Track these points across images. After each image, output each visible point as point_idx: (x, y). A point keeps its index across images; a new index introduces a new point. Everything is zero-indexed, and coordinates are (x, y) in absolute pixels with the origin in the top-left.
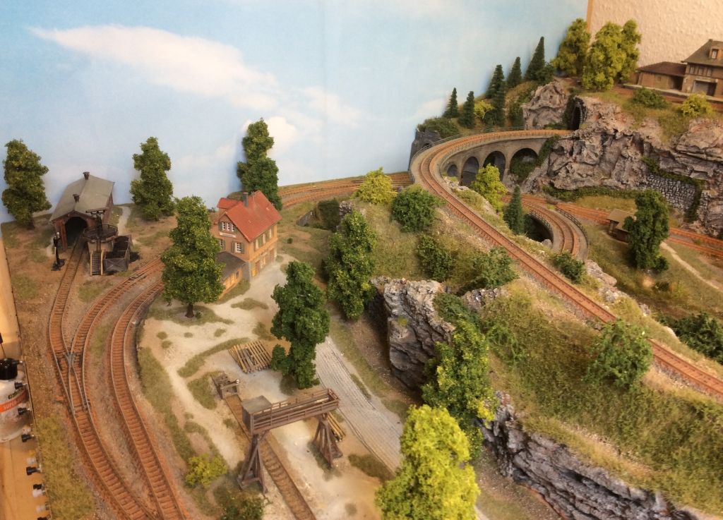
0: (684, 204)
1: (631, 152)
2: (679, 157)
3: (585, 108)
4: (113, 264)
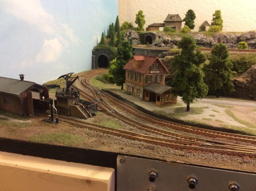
3: (155, 35)
4: (92, 109)
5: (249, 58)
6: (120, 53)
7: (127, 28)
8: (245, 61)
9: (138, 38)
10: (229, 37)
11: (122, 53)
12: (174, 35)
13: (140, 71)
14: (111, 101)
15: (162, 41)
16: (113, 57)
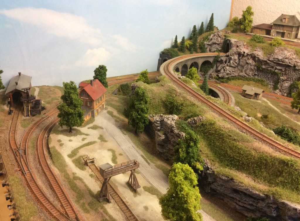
0: (272, 82)
1: (251, 61)
2: (270, 63)
3: (231, 43)
9: (221, 43)
12: (257, 46)
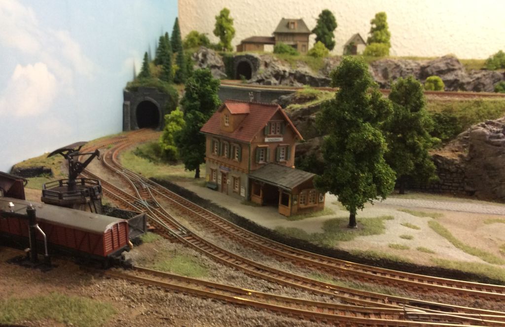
3: (255, 60)
4: (133, 228)
5: (461, 110)
6: (192, 96)
7: (197, 44)
8: (453, 115)
9: (222, 66)
10: (406, 66)
11: (197, 98)
12: (296, 60)
13: (240, 138)
14: (174, 206)
15: (271, 73)
16: (170, 106)
